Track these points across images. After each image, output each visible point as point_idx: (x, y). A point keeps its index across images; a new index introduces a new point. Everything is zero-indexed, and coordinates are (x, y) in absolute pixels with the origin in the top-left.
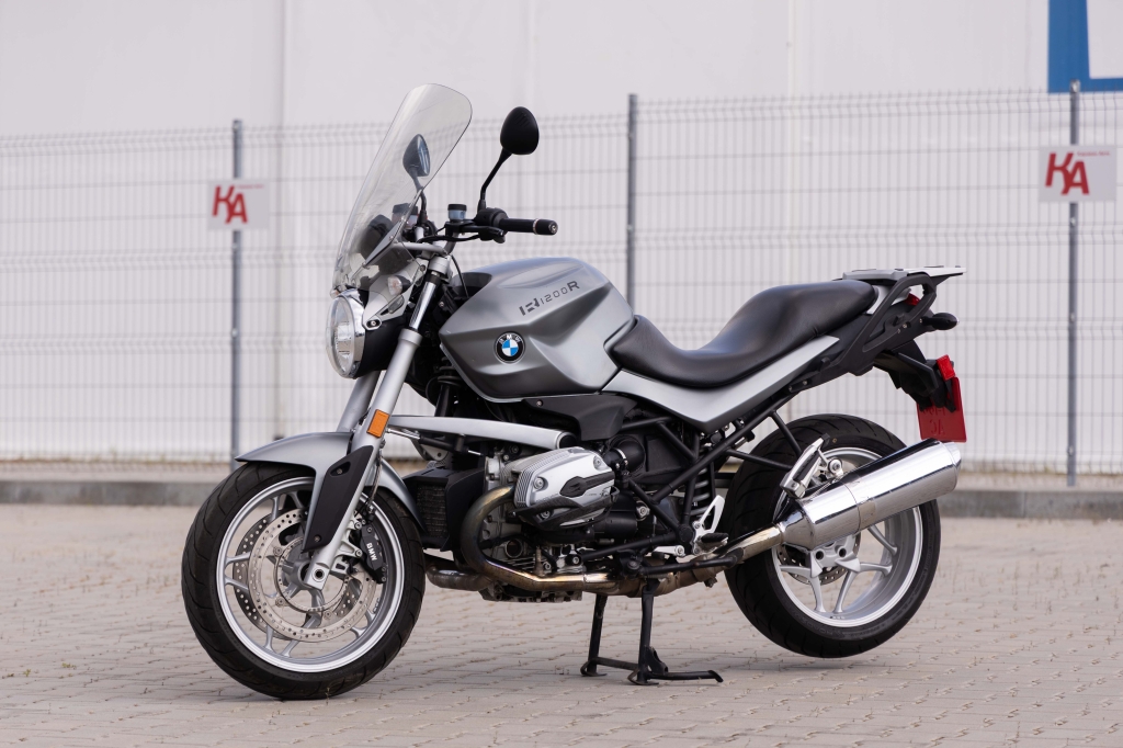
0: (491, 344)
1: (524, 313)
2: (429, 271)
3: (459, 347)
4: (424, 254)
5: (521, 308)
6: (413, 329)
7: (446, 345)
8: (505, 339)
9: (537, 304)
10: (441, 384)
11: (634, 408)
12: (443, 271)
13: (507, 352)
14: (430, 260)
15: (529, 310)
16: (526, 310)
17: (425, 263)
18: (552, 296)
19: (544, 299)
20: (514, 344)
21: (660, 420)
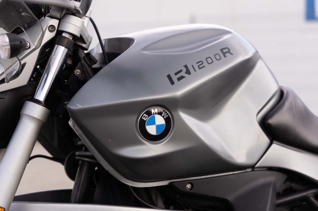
0: (132, 121)
1: (172, 83)
2: (60, 33)
3: (92, 124)
4: (52, 12)
5: (169, 77)
6: (38, 102)
7: (77, 122)
8: (149, 113)
9: (188, 72)
10: (79, 160)
11: (285, 182)
12: (77, 33)
13: (152, 130)
14: (60, 20)
15: (179, 79)
16: (175, 78)
17: (55, 22)
18: (205, 63)
19: (196, 67)
20: (160, 120)
21: (310, 193)
